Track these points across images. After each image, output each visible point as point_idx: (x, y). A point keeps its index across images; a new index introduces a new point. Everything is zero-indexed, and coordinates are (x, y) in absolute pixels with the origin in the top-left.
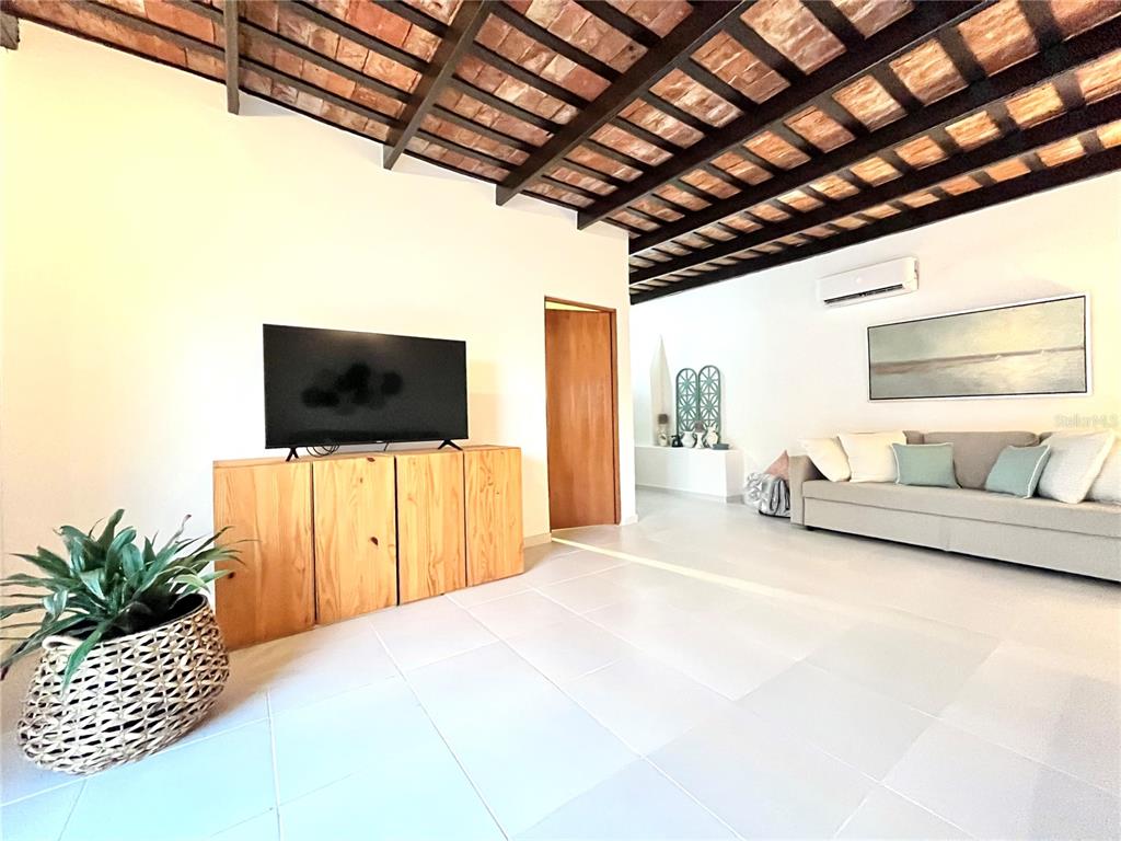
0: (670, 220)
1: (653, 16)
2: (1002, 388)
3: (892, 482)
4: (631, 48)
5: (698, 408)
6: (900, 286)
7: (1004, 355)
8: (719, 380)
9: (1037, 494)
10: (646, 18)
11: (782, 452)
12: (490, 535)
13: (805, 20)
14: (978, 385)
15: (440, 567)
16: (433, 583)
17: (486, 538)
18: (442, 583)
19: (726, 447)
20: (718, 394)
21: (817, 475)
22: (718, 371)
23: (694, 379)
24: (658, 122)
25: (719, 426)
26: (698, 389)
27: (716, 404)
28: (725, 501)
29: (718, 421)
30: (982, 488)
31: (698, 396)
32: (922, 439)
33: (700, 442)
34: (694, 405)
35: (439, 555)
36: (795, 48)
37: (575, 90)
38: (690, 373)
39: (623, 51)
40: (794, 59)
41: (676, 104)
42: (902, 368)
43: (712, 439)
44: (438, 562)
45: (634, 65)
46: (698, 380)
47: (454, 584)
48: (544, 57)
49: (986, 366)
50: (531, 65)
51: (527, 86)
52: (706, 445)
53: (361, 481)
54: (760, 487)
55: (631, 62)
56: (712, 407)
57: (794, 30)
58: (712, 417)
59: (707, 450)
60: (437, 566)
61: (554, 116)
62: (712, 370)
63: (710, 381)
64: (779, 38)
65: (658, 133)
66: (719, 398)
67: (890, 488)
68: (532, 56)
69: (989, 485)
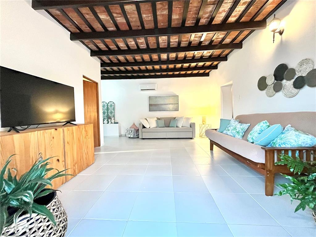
0: (114, 62)
1: (147, 24)
2: (169, 110)
3: (157, 127)
4: (138, 26)
5: (108, 113)
6: (155, 89)
7: (169, 104)
8: (114, 105)
9: (177, 127)
10: (146, 24)
11: (133, 123)
12: (87, 152)
13: (166, 40)
14: (166, 109)
15: (76, 165)
16: (75, 171)
17: (86, 153)
18: (77, 171)
19: (117, 123)
20: (114, 109)
21: (144, 127)
22: (114, 103)
23: (106, 105)
24: (131, 41)
25: (114, 117)
26: (108, 108)
27: (113, 112)
28: (118, 137)
29: (114, 116)
30: (169, 127)
31: (108, 109)
32: (159, 119)
33: (110, 122)
34: (106, 112)
35: (76, 162)
36: (161, 43)
37: (119, 26)
38: (105, 103)
39: (136, 26)
40: (160, 44)
41: (137, 40)
42: (155, 105)
43: (113, 121)
44: (76, 164)
45: (137, 30)
46: (107, 105)
47: (80, 170)
48: (119, 16)
49: (167, 106)
50: (115, 15)
51: (109, 17)
52: (112, 123)
53: (53, 138)
54: (130, 132)
55: (136, 29)
56: (112, 113)
57: (163, 40)
58: (112, 115)
59: (112, 124)
60: (75, 165)
61: (109, 27)
62: (112, 103)
63: (111, 106)
64: (161, 40)
65: (128, 43)
66: (114, 110)
67: (157, 128)
68: (117, 13)
69: (170, 126)
